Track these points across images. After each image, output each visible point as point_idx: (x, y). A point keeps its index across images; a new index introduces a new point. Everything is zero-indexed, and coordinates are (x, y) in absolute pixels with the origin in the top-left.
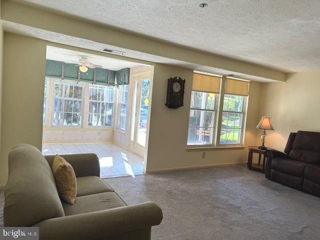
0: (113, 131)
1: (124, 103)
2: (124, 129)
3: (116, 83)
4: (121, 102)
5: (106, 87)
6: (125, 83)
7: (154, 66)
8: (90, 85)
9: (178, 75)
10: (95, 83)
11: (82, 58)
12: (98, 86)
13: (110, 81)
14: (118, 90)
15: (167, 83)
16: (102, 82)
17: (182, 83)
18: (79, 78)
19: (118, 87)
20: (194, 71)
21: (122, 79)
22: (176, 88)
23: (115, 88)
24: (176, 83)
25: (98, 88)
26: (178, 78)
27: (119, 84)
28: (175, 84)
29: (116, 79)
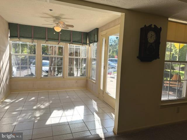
0: (87, 80)
1: (95, 57)
2: (95, 79)
3: (88, 42)
4: (93, 57)
5: (81, 46)
6: (95, 42)
7: (124, 14)
8: (69, 45)
9: (153, 22)
10: (72, 44)
11: (56, 19)
12: (75, 45)
13: (83, 41)
14: (90, 47)
15: (140, 33)
16: (77, 42)
17: (158, 31)
18: (59, 39)
19: (89, 45)
20: (169, 19)
21: (92, 38)
22: (151, 38)
23: (87, 46)
24: (151, 32)
25: (75, 47)
26: (153, 26)
27: (90, 43)
28: (149, 33)
29: (88, 39)
